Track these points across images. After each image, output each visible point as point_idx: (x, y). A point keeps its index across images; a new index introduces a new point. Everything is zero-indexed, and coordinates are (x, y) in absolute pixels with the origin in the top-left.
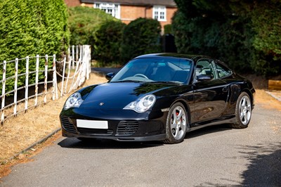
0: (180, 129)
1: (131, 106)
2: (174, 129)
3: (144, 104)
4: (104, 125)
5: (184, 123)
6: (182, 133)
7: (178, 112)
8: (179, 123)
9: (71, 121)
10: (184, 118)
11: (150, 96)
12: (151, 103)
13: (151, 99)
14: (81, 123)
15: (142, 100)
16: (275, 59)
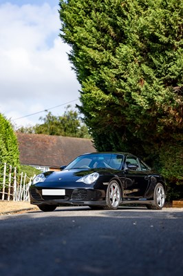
0: (116, 200)
1: (82, 180)
2: (111, 200)
3: (91, 179)
4: (62, 192)
5: (119, 196)
6: (117, 203)
7: (114, 187)
8: (115, 195)
9: (37, 191)
10: (118, 192)
11: (95, 173)
12: (95, 179)
13: (96, 176)
14: (45, 192)
15: (89, 176)
16: (177, 183)
